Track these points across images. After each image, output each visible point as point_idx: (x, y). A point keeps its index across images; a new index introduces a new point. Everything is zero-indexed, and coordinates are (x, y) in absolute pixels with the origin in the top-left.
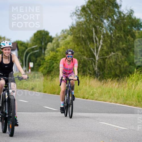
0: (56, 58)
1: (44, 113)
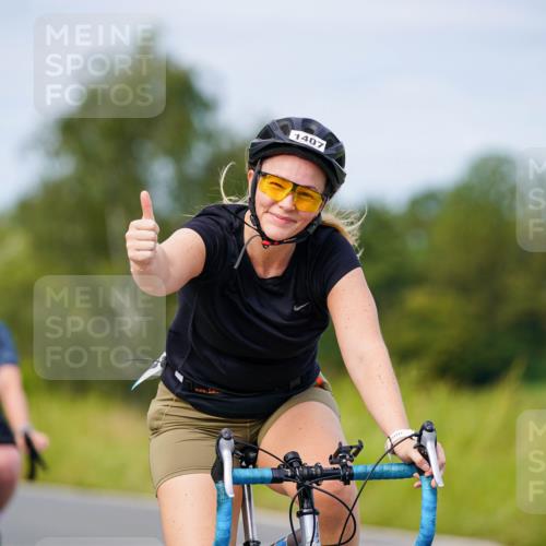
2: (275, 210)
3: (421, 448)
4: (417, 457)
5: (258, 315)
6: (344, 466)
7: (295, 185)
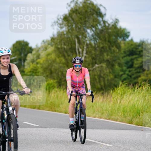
0: (36, 70)
1: (23, 128)
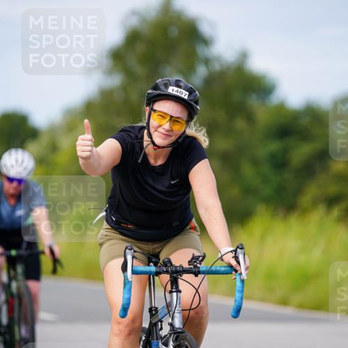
2: (161, 130)
3: (236, 258)
4: (234, 263)
5: (151, 186)
6: (195, 266)
7: (171, 117)
